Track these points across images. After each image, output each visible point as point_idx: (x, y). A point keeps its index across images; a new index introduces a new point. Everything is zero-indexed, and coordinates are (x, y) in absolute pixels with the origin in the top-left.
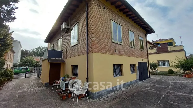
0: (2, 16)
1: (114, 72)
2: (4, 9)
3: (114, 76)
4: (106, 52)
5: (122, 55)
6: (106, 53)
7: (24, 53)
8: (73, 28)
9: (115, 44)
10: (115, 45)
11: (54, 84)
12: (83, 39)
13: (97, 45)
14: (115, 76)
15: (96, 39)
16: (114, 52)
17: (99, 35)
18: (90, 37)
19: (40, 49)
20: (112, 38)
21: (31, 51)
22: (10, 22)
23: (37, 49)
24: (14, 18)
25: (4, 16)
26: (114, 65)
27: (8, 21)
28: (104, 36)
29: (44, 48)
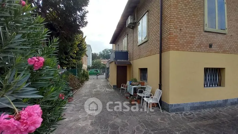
0: (78, 23)
1: (205, 80)
2: (78, 15)
3: (204, 87)
4: (191, 48)
5: (224, 52)
6: (191, 50)
7: (94, 56)
8: (140, 22)
9: (211, 33)
10: (210, 35)
11: (121, 87)
12: (154, 34)
13: (176, 40)
14: (206, 86)
15: (175, 30)
16: (208, 48)
17: (181, 23)
18: (165, 28)
19: (106, 51)
20: (204, 25)
21: (99, 54)
22: (84, 27)
23: (103, 51)
24: (87, 23)
25: (80, 23)
26: (206, 70)
27: (83, 26)
28: (190, 24)
29: (109, 50)
